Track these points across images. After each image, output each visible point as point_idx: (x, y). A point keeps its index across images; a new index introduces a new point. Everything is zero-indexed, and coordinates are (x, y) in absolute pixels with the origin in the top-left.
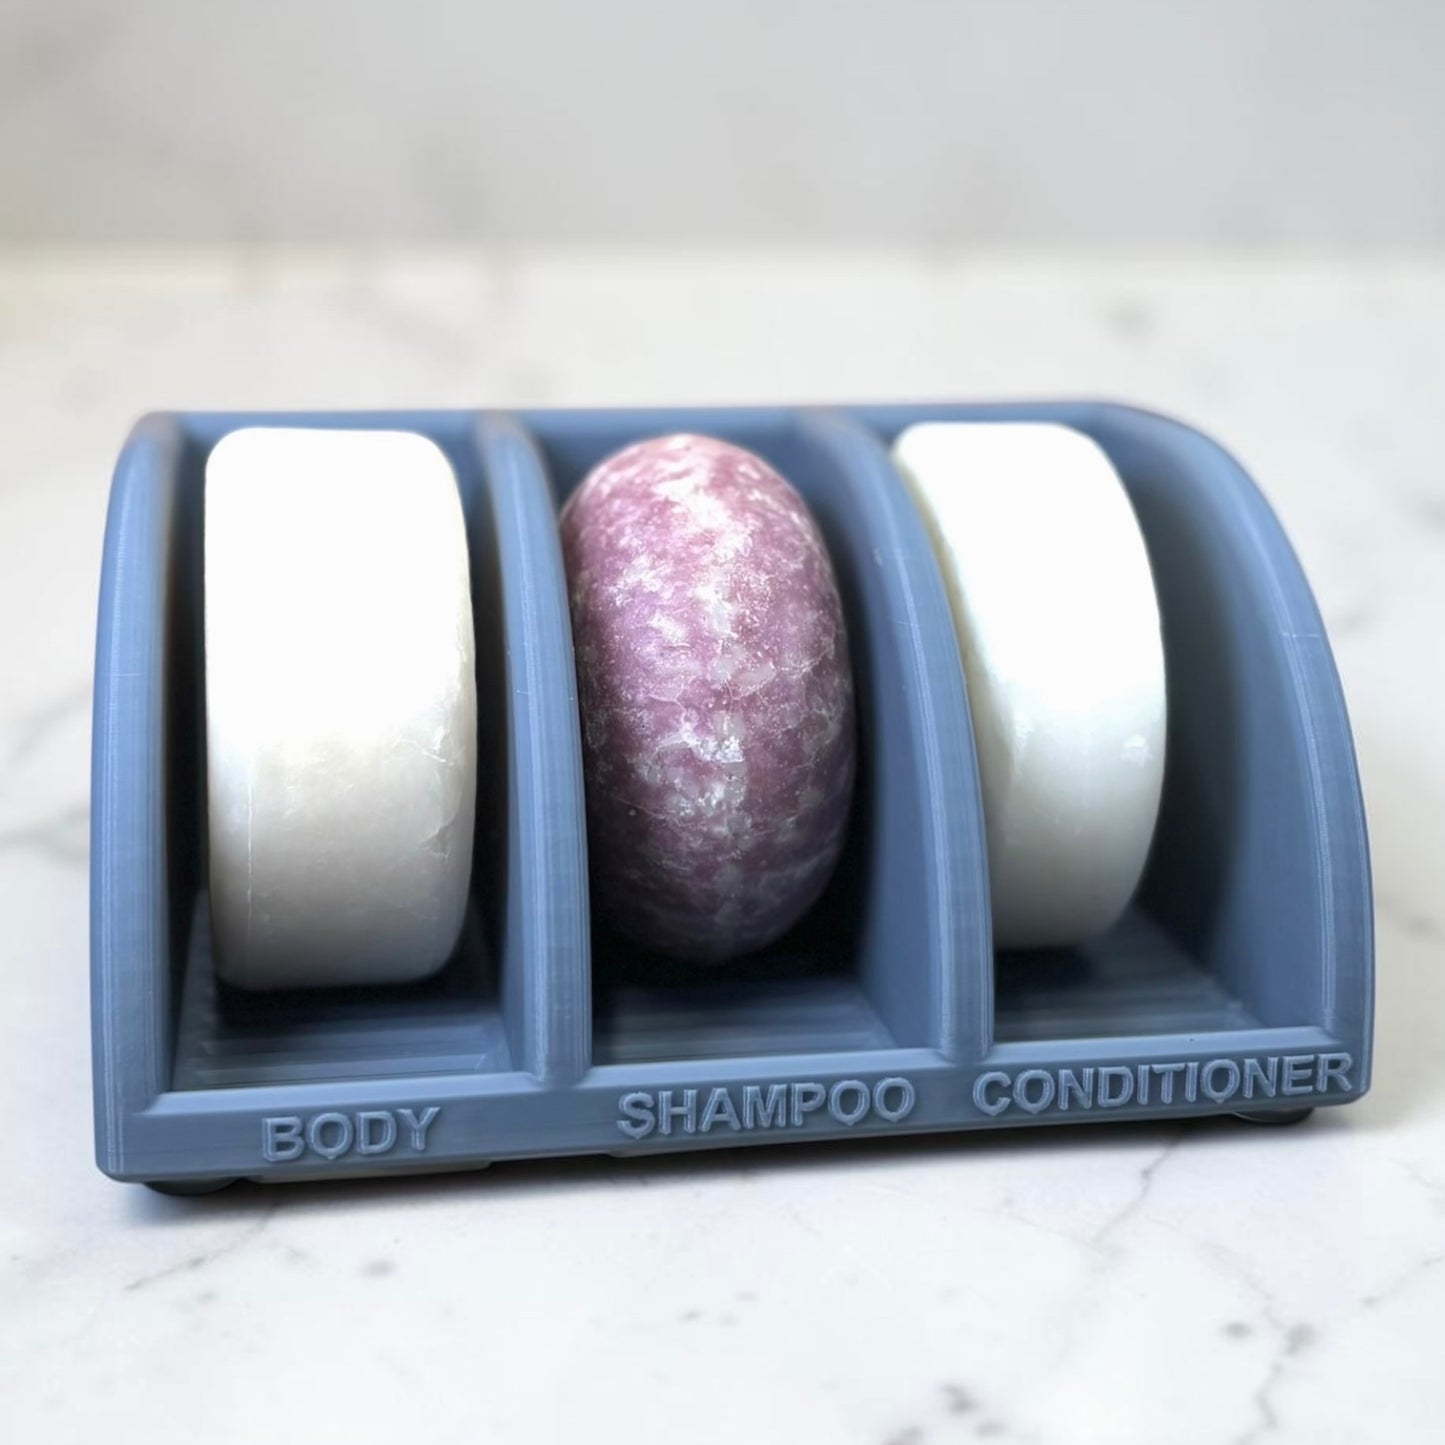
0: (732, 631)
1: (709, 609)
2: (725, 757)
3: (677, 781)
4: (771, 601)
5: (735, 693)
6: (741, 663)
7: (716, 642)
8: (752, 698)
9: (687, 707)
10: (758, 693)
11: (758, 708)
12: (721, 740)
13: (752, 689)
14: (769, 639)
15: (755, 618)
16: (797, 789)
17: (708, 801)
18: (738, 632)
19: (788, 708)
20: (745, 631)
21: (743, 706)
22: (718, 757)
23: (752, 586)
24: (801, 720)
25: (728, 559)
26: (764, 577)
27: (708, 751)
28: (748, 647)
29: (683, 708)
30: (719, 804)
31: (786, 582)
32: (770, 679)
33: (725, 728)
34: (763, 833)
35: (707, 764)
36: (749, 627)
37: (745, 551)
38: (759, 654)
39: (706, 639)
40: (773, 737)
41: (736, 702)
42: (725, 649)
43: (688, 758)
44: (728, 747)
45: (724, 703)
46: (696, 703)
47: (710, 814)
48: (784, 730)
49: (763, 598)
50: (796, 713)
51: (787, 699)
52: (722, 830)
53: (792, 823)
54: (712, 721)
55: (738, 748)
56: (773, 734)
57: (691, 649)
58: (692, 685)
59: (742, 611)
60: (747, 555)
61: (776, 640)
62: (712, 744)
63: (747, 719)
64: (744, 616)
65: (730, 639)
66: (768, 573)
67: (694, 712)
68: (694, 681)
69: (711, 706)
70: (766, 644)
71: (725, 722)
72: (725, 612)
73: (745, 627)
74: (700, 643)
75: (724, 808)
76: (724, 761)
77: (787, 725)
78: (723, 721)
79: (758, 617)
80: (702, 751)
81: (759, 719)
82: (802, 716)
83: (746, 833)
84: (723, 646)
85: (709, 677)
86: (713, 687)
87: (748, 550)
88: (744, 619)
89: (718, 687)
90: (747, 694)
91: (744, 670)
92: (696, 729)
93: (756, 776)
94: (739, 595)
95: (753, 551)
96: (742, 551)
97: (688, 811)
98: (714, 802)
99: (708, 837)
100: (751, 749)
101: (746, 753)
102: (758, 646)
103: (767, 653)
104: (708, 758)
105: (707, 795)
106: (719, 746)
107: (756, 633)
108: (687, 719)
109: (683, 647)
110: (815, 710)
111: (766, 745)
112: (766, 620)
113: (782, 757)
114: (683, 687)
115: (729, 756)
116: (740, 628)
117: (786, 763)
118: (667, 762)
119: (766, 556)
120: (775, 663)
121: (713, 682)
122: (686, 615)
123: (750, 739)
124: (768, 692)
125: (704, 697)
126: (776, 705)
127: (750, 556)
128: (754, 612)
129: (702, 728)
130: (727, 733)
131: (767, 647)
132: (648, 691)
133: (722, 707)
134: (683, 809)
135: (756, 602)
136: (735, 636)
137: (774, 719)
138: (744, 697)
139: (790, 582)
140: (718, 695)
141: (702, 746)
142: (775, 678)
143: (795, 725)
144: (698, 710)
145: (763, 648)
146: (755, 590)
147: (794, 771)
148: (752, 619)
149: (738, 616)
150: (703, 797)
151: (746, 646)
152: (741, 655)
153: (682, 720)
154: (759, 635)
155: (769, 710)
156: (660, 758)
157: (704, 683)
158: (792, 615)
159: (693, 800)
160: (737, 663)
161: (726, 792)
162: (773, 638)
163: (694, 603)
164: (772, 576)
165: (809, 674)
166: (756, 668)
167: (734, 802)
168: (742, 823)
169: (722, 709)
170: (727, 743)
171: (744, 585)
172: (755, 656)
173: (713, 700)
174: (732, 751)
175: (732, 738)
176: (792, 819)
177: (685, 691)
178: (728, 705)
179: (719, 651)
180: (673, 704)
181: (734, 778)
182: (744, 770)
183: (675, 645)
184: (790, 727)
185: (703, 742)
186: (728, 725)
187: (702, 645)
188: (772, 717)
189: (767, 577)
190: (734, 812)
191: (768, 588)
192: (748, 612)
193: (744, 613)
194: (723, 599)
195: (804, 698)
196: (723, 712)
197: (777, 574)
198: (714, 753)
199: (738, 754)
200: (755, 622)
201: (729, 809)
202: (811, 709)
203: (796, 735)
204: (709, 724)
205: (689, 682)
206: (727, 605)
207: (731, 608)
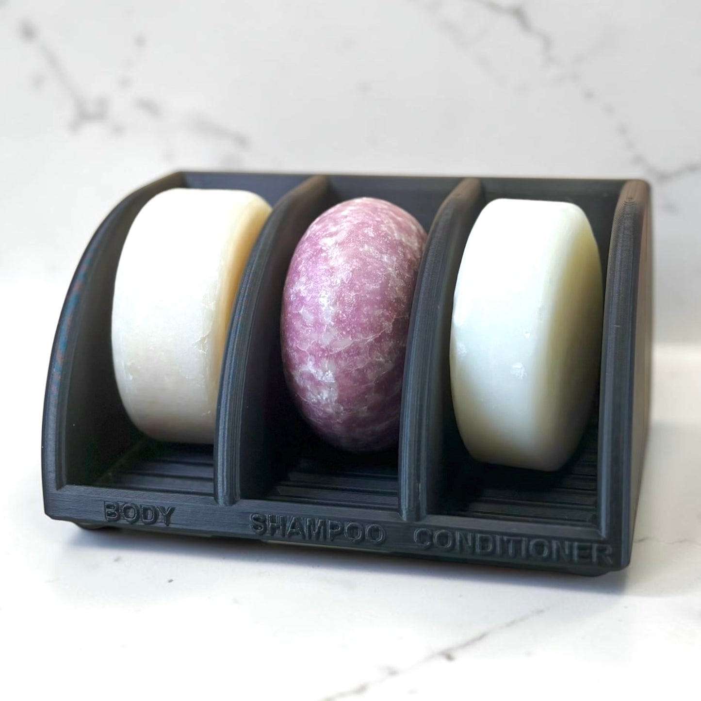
0: (331, 321)
1: (323, 309)
2: (326, 379)
3: (308, 386)
4: (354, 306)
5: (331, 351)
6: (335, 337)
7: (324, 325)
8: (339, 354)
9: (310, 354)
10: (342, 351)
11: (342, 358)
12: (325, 372)
13: (339, 349)
14: (350, 325)
15: (344, 315)
16: (366, 394)
17: (322, 397)
18: (334, 322)
19: (358, 358)
20: (338, 321)
21: (334, 357)
22: (323, 379)
23: (346, 299)
24: (366, 364)
25: (337, 284)
26: (353, 294)
27: (319, 376)
28: (339, 329)
29: (309, 355)
30: (327, 399)
31: (365, 296)
32: (349, 345)
33: (326, 366)
34: (350, 413)
35: (319, 381)
36: (341, 319)
37: (347, 280)
38: (344, 333)
39: (319, 323)
40: (350, 372)
41: (332, 355)
42: (328, 330)
43: (311, 377)
44: (327, 375)
45: (326, 355)
46: (314, 353)
47: (323, 403)
48: (356, 368)
49: (350, 305)
50: (363, 361)
51: (358, 354)
52: (330, 410)
53: (365, 409)
54: (320, 363)
55: (332, 376)
56: (350, 370)
57: (313, 327)
58: (312, 344)
59: (338, 311)
60: (347, 283)
61: (354, 326)
62: (321, 373)
63: (336, 362)
64: (339, 314)
65: (330, 324)
66: (355, 291)
67: (313, 357)
68: (313, 343)
69: (320, 355)
70: (349, 328)
71: (326, 363)
72: (330, 311)
73: (339, 319)
74: (318, 325)
75: (329, 401)
76: (326, 381)
77: (357, 367)
78: (325, 363)
79: (346, 315)
80: (317, 375)
81: (342, 363)
82: (367, 362)
83: (342, 412)
84: (327, 328)
85: (320, 342)
86: (322, 347)
87: (349, 280)
88: (338, 315)
89: (323, 347)
90: (336, 352)
91: (336, 340)
92: (314, 365)
93: (342, 388)
94: (338, 303)
95: (351, 280)
96: (345, 280)
97: (315, 400)
98: (324, 398)
99: (325, 412)
100: (339, 377)
101: (336, 378)
102: (344, 329)
103: (348, 333)
104: (320, 379)
105: (321, 394)
106: (324, 374)
107: (344, 322)
108: (311, 360)
109: (310, 326)
110: (374, 358)
111: (347, 375)
112: (350, 316)
113: (355, 381)
114: (309, 345)
115: (328, 379)
116: (336, 320)
117: (358, 384)
118: (304, 377)
119: (357, 283)
120: (352, 337)
121: (321, 345)
122: (313, 311)
123: (338, 372)
124: (347, 351)
125: (318, 351)
126: (352, 357)
127: (348, 283)
128: (344, 312)
129: (316, 365)
130: (327, 369)
131: (348, 330)
132: (297, 344)
133: (324, 357)
134: (313, 399)
135: (346, 307)
136: (333, 323)
137: (350, 364)
138: (336, 353)
139: (368, 296)
140: (323, 351)
141: (316, 373)
142: (352, 344)
143: (362, 367)
144: (315, 356)
145: (347, 330)
146: (346, 301)
147: (363, 387)
148: (342, 315)
149: (335, 313)
150: (319, 395)
151: (337, 329)
152: (335, 332)
153: (309, 359)
154: (345, 323)
155: (348, 359)
156: (302, 375)
157: (317, 345)
158: (366, 313)
159: (316, 396)
160: (332, 337)
161: (329, 394)
162: (353, 325)
163: (317, 305)
164: (357, 293)
165: (372, 342)
166: (341, 339)
167: (333, 399)
168: (339, 409)
169: (324, 358)
170: (327, 373)
171: (341, 298)
172: (342, 334)
173: (321, 353)
174: (329, 377)
175: (329, 372)
176: (365, 407)
177: (310, 347)
178: (327, 357)
179: (325, 330)
180: (305, 352)
181: (332, 389)
182: (336, 386)
183: (307, 325)
184: (359, 367)
185: (317, 371)
186: (328, 365)
187: (318, 326)
188: (349, 363)
189: (354, 294)
190: (334, 403)
191: (354, 300)
192: (341, 312)
193: (339, 312)
194: (330, 305)
195: (368, 354)
196: (325, 359)
197: (361, 292)
198: (322, 377)
199: (332, 379)
200: (344, 317)
201: (331, 402)
202: (372, 359)
203: (363, 371)
204: (319, 364)
205: (312, 343)
206: (331, 308)
207: (333, 309)
